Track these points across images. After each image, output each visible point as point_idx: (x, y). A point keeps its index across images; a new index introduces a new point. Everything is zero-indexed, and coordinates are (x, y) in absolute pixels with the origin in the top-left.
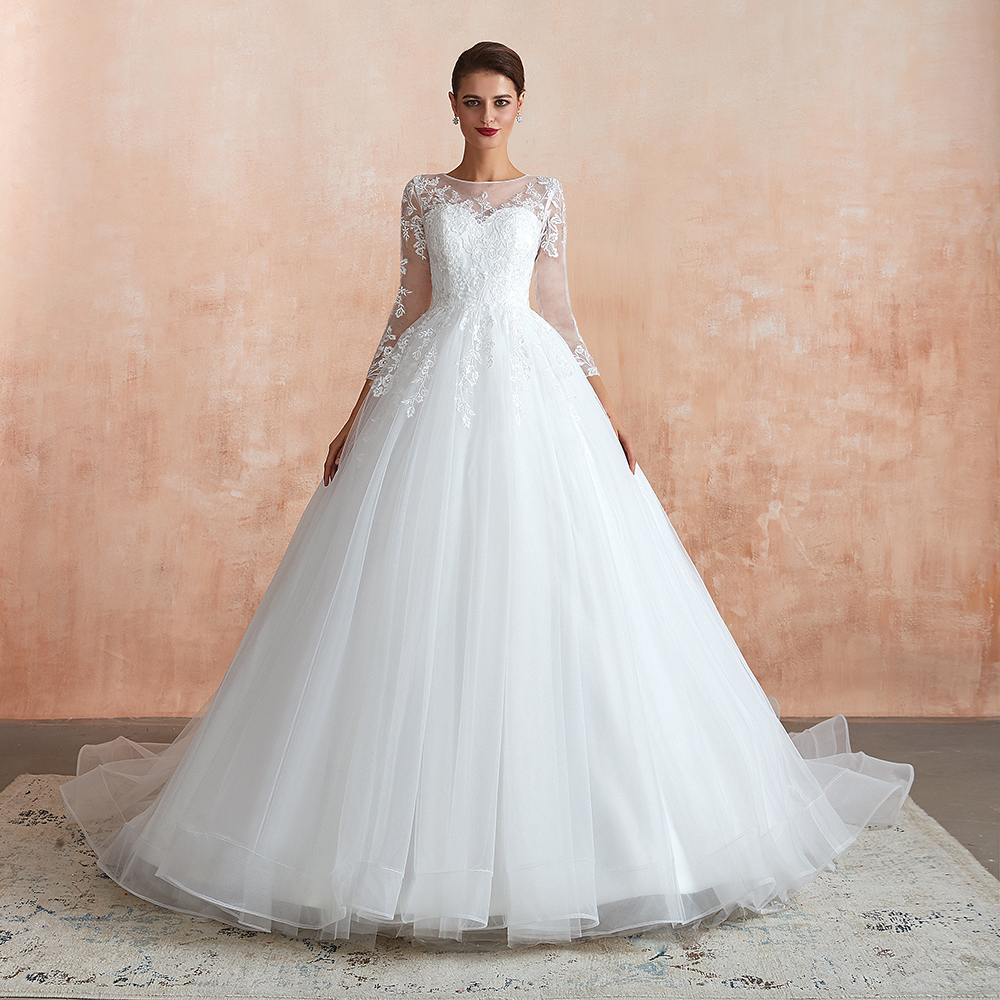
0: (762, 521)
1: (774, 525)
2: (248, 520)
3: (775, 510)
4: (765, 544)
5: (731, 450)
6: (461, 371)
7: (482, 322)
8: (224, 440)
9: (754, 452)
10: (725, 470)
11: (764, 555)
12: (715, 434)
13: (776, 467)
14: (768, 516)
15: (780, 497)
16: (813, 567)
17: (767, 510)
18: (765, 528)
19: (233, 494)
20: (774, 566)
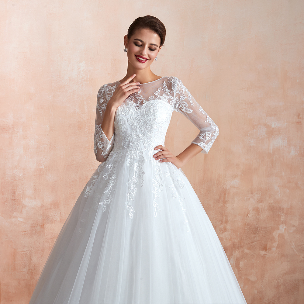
0: (275, 234)
1: (281, 236)
2: (27, 232)
3: (282, 229)
4: (275, 244)
5: (260, 201)
6: (129, 188)
7: (139, 161)
8: (14, 194)
9: (272, 201)
10: (257, 210)
11: (274, 249)
12: (252, 193)
13: (283, 209)
14: (279, 232)
15: (285, 223)
16: (298, 254)
17: (278, 229)
18: (276, 237)
19: (19, 219)
20: (278, 254)
